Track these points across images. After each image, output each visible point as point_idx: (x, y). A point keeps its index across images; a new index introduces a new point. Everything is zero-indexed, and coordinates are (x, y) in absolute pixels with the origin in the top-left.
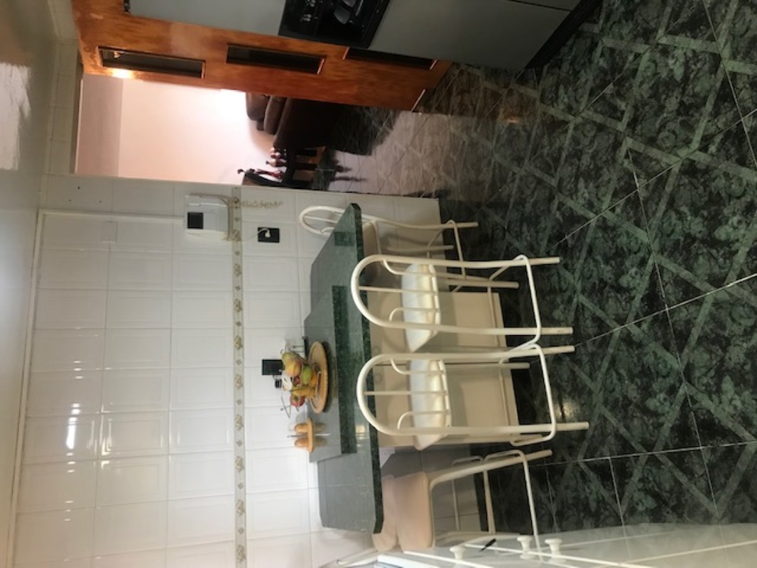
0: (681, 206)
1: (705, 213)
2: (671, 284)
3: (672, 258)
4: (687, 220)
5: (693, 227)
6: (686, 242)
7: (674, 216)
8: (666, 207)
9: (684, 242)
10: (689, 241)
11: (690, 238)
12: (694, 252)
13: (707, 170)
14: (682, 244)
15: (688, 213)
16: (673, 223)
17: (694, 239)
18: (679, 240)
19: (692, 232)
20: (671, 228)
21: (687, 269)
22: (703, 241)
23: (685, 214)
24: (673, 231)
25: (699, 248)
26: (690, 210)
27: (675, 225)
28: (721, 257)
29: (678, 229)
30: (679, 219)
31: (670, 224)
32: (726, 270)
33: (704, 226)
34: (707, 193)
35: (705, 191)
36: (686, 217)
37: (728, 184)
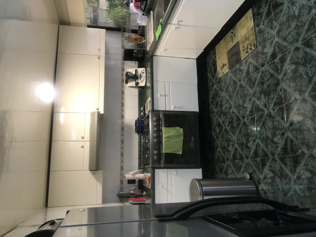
0: (306, 78)
1: (298, 74)
2: (314, 45)
3: (312, 56)
4: (305, 72)
5: (302, 70)
6: (306, 63)
7: (310, 75)
8: (313, 79)
9: (307, 63)
10: (305, 64)
11: (304, 65)
12: (303, 60)
13: (295, 90)
14: (308, 63)
15: (304, 75)
16: (310, 71)
17: (303, 65)
18: (309, 64)
19: (303, 67)
20: (312, 69)
21: (307, 52)
22: (299, 64)
23: (305, 75)
24: (311, 67)
25: (301, 61)
26: (303, 76)
27: (310, 70)
28: (294, 58)
29: (308, 68)
30: (308, 73)
31: (312, 71)
32: (293, 53)
33: (299, 69)
34: (296, 82)
35: (297, 83)
36: (305, 73)
37: (290, 84)
